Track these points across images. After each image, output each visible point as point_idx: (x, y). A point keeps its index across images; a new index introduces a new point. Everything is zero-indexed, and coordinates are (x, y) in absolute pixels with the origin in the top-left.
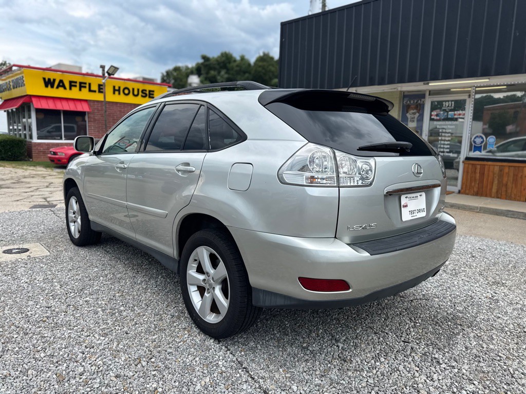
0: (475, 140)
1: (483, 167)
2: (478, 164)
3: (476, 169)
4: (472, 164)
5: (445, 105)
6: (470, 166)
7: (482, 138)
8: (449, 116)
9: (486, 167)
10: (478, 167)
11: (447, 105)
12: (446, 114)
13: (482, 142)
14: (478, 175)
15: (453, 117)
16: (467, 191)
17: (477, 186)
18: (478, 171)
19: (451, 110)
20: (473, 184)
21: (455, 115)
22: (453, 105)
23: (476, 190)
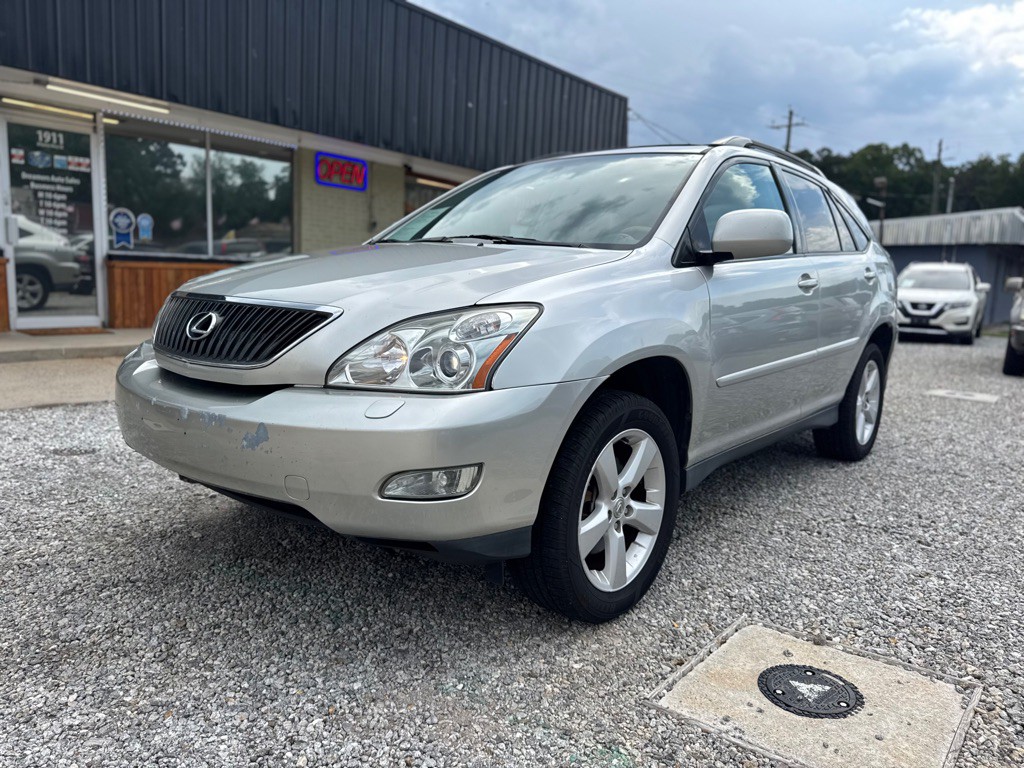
0: (117, 220)
1: (149, 272)
2: (141, 268)
3: (137, 276)
4: (130, 269)
5: (44, 139)
6: (126, 273)
7: (128, 217)
8: (57, 165)
9: (155, 273)
10: (141, 273)
11: (48, 139)
12: (47, 158)
13: (130, 225)
14: (142, 289)
15: (65, 167)
16: (127, 322)
17: (143, 308)
18: (141, 280)
19: (60, 153)
20: (136, 306)
21: (69, 163)
22: (62, 141)
23: (142, 316)
